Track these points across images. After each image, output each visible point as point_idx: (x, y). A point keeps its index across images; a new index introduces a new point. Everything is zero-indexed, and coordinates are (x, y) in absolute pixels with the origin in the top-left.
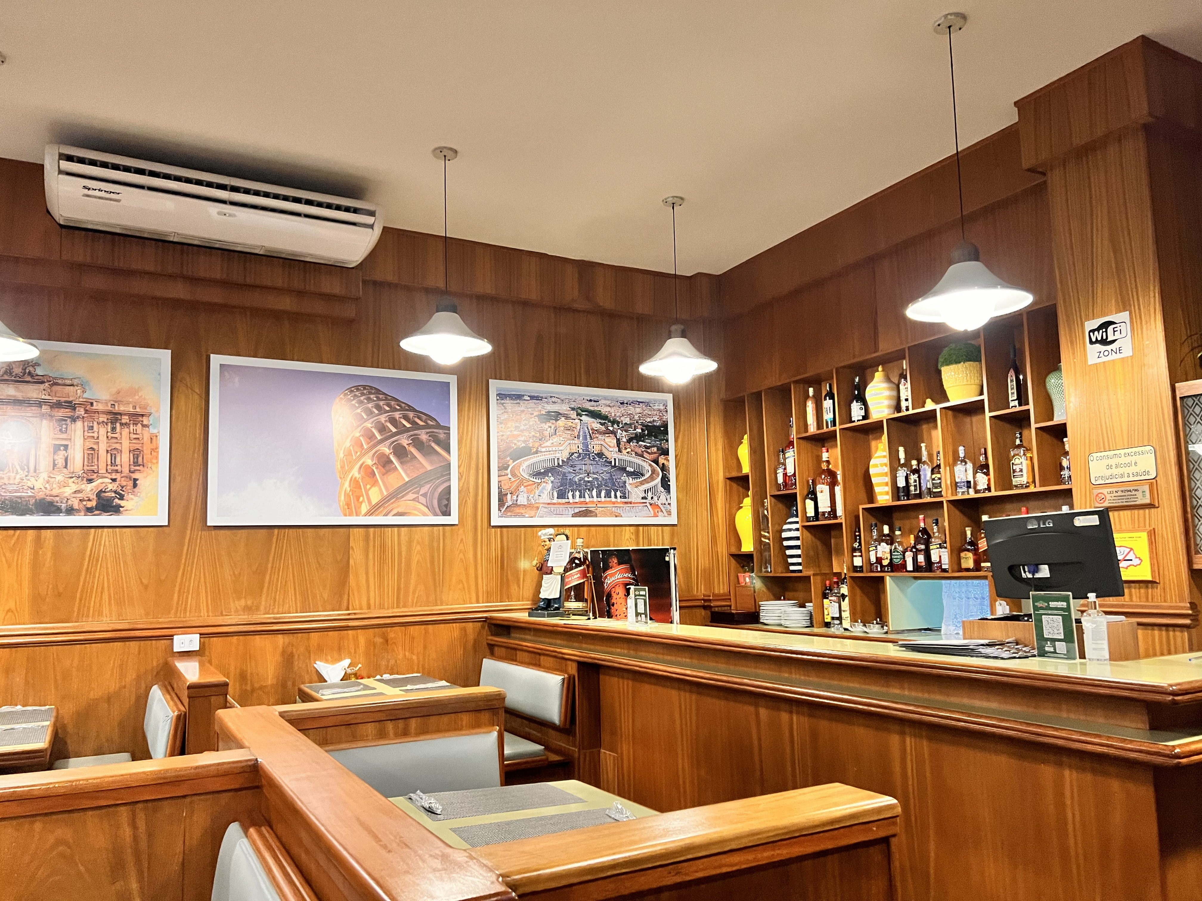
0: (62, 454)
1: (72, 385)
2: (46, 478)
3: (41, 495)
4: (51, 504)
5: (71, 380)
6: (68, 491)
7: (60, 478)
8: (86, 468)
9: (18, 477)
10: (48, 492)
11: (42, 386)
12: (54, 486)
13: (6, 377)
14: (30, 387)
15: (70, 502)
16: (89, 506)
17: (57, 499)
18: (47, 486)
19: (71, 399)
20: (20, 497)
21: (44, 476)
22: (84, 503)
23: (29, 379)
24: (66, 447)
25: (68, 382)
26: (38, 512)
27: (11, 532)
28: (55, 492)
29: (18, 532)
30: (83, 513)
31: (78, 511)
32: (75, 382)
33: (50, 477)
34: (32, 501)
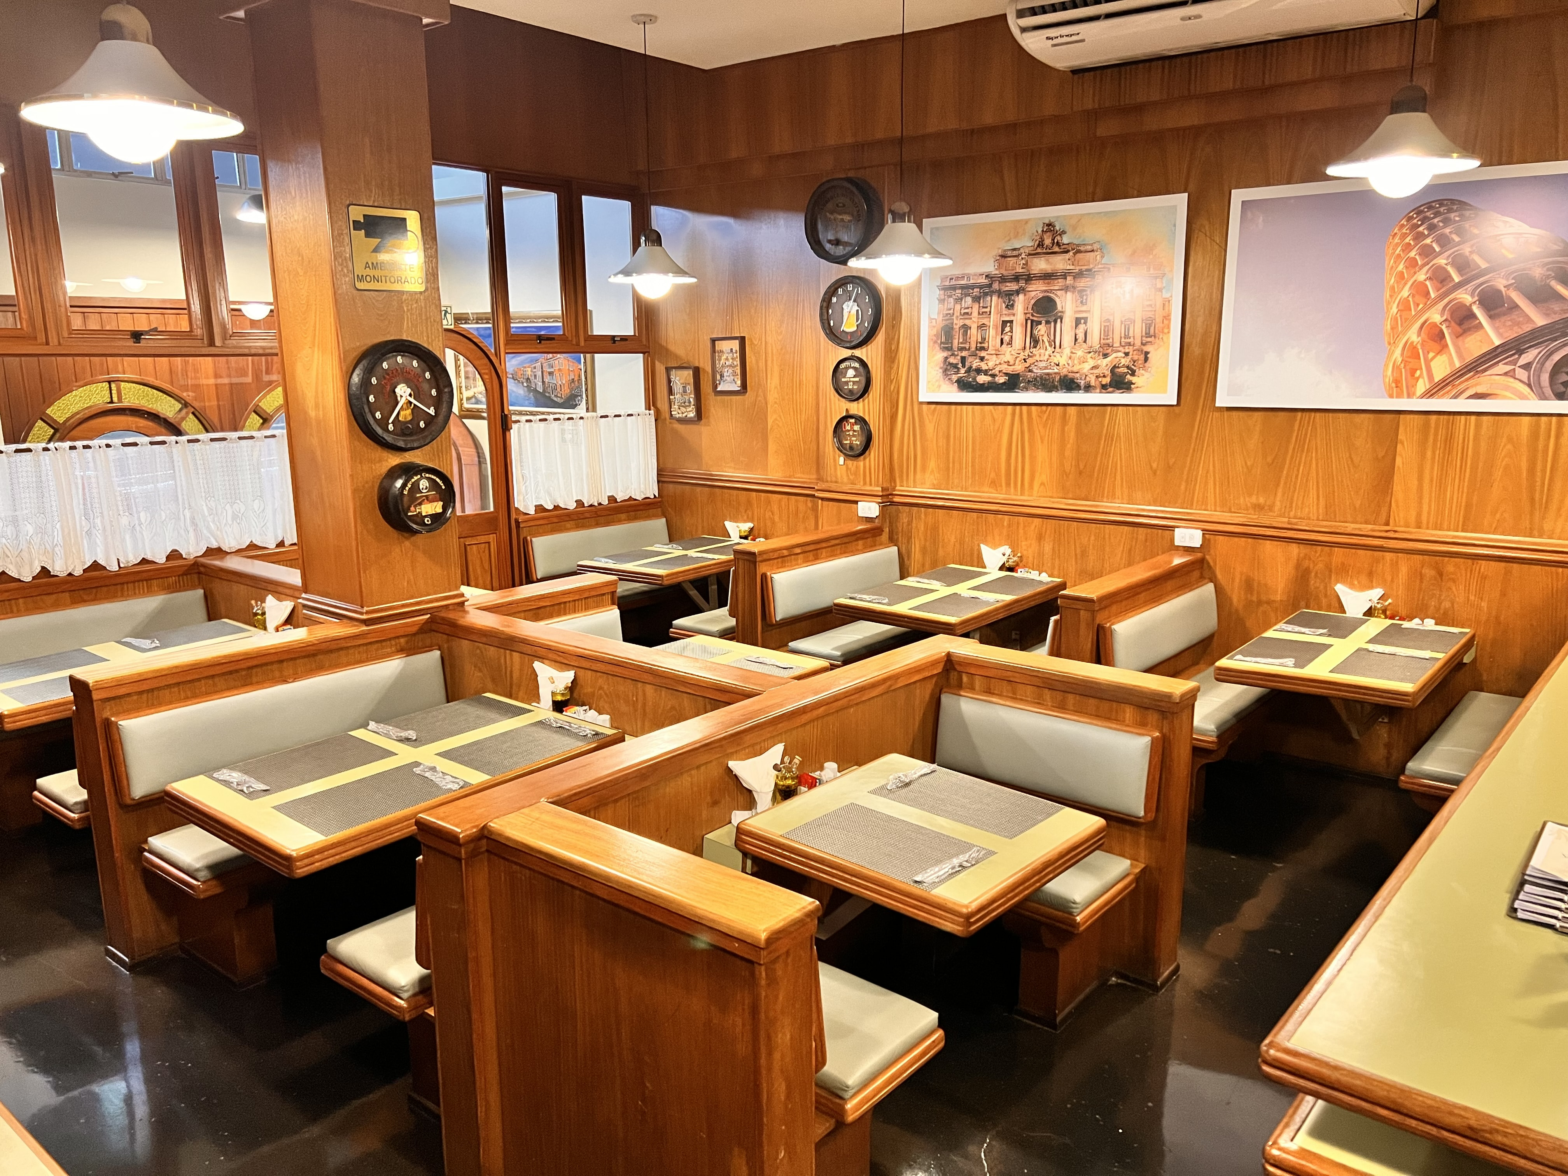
0: (1082, 327)
1: (1093, 251)
2: (1069, 354)
3: (1064, 372)
4: (1072, 381)
5: (1092, 245)
6: (1086, 367)
7: (1080, 353)
8: (1102, 341)
9: (1047, 353)
10: (1070, 369)
11: (1067, 256)
12: (1076, 362)
13: (1039, 250)
14: (1058, 258)
15: (1088, 379)
16: (1104, 383)
17: (1078, 375)
18: (1070, 362)
19: (1091, 266)
20: (1048, 374)
21: (1067, 351)
22: (1100, 379)
23: (1056, 249)
24: (1086, 319)
25: (1089, 248)
26: (1062, 389)
27: (1044, 408)
28: (1075, 369)
29: (1050, 408)
30: (1098, 390)
31: (1095, 387)
32: (1095, 247)
33: (1072, 353)
34: (1057, 378)
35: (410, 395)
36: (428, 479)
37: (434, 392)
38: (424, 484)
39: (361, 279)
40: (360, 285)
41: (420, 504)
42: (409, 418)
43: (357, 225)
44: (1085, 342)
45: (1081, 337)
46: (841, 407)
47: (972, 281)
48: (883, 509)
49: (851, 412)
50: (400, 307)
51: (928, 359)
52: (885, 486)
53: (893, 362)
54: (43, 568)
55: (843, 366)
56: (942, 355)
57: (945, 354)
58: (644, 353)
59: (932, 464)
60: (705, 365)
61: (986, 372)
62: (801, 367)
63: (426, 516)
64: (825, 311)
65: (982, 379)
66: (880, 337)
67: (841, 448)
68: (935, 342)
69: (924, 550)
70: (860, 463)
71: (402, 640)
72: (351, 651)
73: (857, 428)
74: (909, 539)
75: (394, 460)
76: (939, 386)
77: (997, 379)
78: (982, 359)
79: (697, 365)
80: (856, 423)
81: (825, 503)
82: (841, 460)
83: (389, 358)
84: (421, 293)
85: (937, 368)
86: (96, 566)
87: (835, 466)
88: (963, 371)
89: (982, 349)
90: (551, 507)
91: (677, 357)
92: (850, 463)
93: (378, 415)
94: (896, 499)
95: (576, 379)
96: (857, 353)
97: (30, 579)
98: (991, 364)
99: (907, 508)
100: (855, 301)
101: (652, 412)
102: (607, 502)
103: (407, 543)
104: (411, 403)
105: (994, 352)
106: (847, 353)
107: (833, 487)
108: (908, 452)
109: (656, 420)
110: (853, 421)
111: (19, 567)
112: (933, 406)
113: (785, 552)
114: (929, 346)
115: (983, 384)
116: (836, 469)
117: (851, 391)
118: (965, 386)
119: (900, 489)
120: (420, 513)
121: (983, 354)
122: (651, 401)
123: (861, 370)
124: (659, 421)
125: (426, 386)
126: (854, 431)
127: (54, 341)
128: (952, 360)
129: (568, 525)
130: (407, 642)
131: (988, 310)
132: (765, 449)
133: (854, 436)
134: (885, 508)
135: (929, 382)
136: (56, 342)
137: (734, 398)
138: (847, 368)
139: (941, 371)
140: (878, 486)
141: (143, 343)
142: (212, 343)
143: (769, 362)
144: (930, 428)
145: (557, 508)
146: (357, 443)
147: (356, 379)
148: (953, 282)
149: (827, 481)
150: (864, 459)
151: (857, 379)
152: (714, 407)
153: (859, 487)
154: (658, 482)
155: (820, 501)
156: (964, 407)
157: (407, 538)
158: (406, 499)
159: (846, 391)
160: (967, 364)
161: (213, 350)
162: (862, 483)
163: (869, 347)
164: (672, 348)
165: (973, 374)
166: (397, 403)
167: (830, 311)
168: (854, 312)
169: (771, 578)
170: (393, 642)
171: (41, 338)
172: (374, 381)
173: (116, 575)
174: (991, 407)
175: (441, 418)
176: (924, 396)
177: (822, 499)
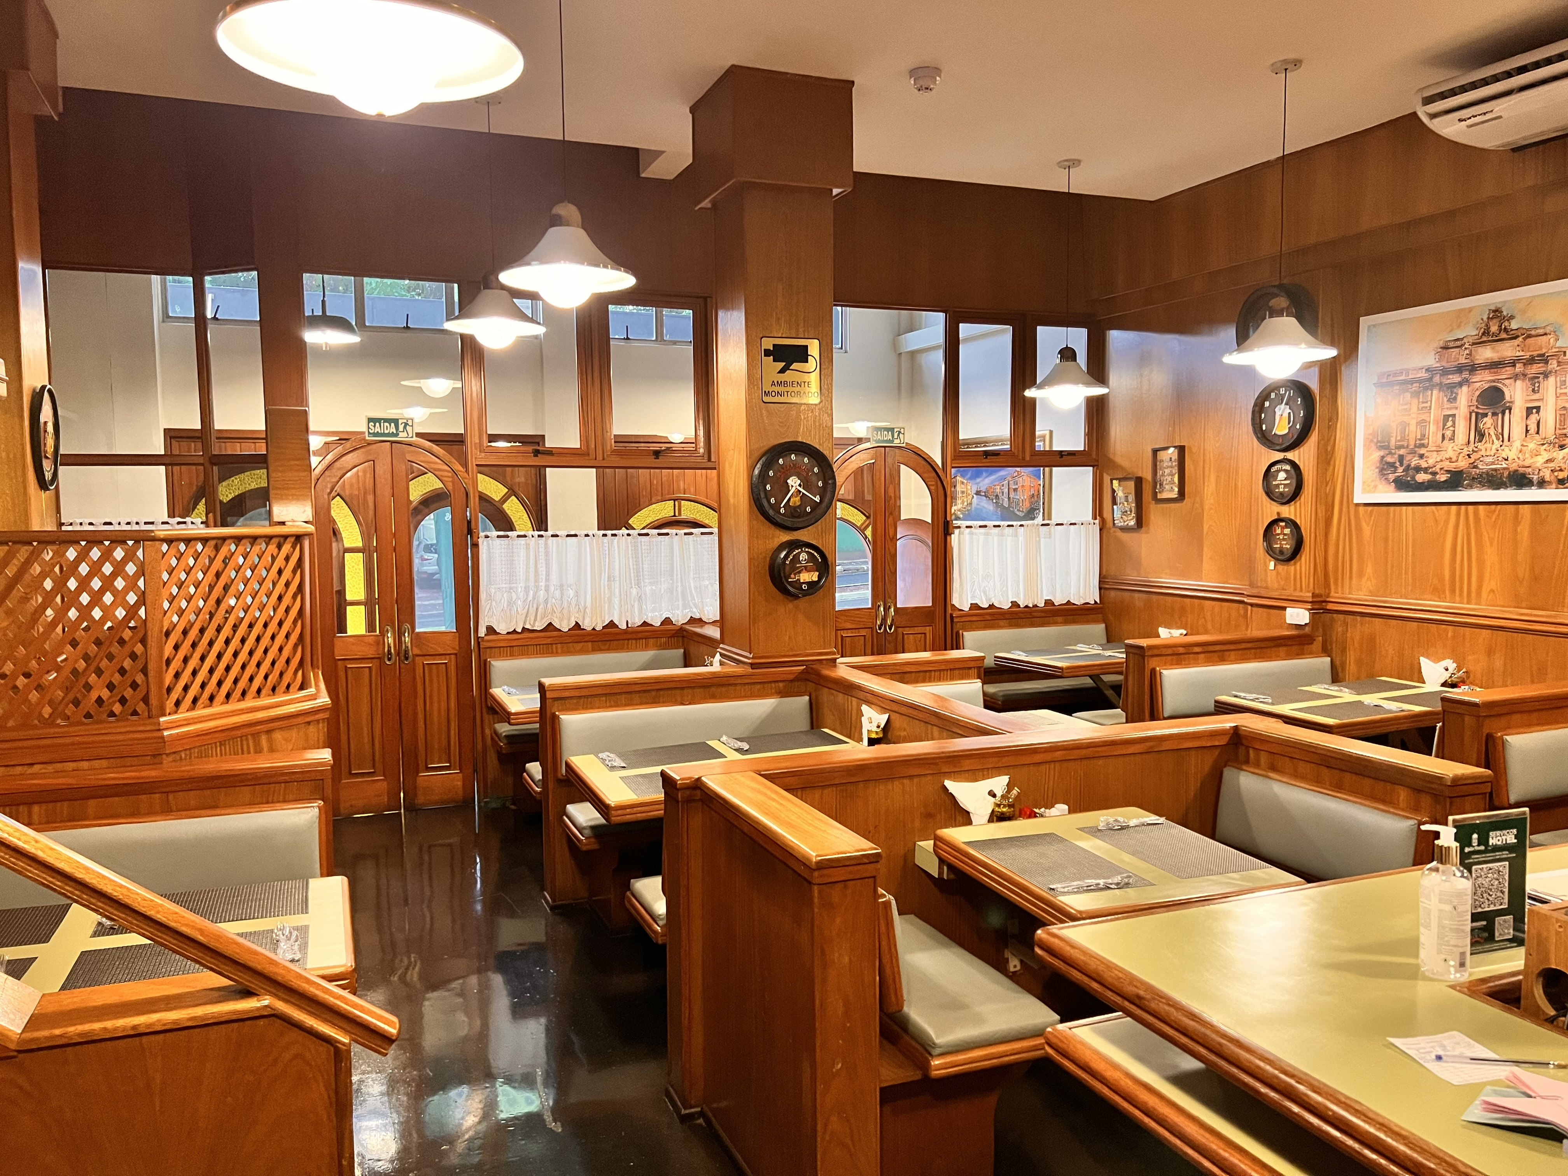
1: (1545, 334)
2: (1520, 447)
3: (1514, 467)
4: (1524, 476)
5: (1544, 328)
6: (1540, 461)
7: (1532, 446)
8: (1558, 432)
9: (1494, 447)
10: (1521, 463)
11: (1516, 342)
12: (1527, 455)
13: (1484, 339)
14: (1508, 344)
15: (1541, 474)
16: (1560, 477)
17: (1530, 470)
18: (1520, 455)
19: (1544, 351)
20: (1496, 470)
21: (1517, 444)
22: (1556, 474)
23: (1503, 335)
24: (1538, 409)
25: (1541, 331)
26: (1511, 486)
27: (1493, 507)
28: (1527, 463)
29: (1499, 507)
30: (1554, 486)
31: (1550, 483)
32: (1548, 330)
33: (1522, 445)
34: (1506, 474)
35: (800, 485)
36: (807, 552)
37: (820, 484)
38: (803, 556)
39: (767, 394)
40: (766, 399)
41: (800, 572)
42: (798, 504)
43: (767, 353)
44: (1538, 433)
45: (1533, 428)
46: (1271, 510)
47: (1411, 377)
48: (1313, 616)
49: (1283, 516)
50: (798, 416)
51: (1364, 459)
52: (1317, 592)
53: (1328, 464)
54: (577, 623)
55: (1273, 469)
56: (1377, 455)
57: (1382, 453)
58: (1093, 466)
59: (1369, 569)
60: (1148, 475)
61: (1425, 470)
62: (1237, 473)
63: (803, 583)
64: (1257, 415)
65: (1422, 477)
66: (1313, 438)
67: (1270, 551)
68: (1372, 441)
69: (1359, 662)
70: (1291, 568)
71: (781, 685)
72: (738, 688)
73: (1287, 531)
74: (1344, 650)
75: (785, 537)
76: (1375, 487)
77: (1438, 476)
78: (1421, 456)
79: (1140, 475)
80: (1286, 527)
81: (1255, 609)
82: (1272, 565)
83: (786, 456)
84: (816, 405)
85: (1373, 468)
86: (612, 624)
87: (1266, 570)
88: (1400, 470)
89: (1423, 446)
90: (985, 605)
91: (1122, 468)
92: (1280, 567)
93: (773, 500)
94: (1330, 606)
95: (1036, 493)
96: (1290, 455)
97: (566, 630)
98: (1431, 462)
99: (1341, 617)
100: (1286, 404)
101: (1097, 521)
102: (1043, 605)
103: (791, 606)
104: (800, 492)
105: (1434, 449)
106: (1279, 456)
107: (1263, 593)
108: (1343, 557)
109: (1100, 530)
110: (1283, 524)
111: (561, 620)
112: (1370, 508)
113: (1182, 650)
114: (1364, 446)
115: (1423, 483)
116: (1266, 574)
117: (1282, 494)
118: (1402, 485)
119: (1336, 595)
120: (799, 580)
121: (1422, 451)
122: (1098, 511)
123: (1293, 472)
124: (1105, 532)
125: (814, 478)
126: (1285, 535)
127: (600, 457)
128: (1389, 459)
129: (1002, 623)
130: (785, 687)
131: (1428, 405)
132: (1200, 556)
133: (1284, 539)
134: (1318, 616)
135: (1364, 482)
136: (601, 458)
137: (1173, 505)
138: (1278, 471)
139: (1377, 470)
140: (1309, 592)
141: (661, 458)
142: (709, 460)
143: (1207, 469)
144: (1367, 531)
145: (992, 606)
146: (755, 522)
147: (756, 472)
148: (1391, 379)
149: (1257, 587)
150: (1295, 564)
151: (1288, 482)
152: (1154, 513)
153: (1289, 593)
154: (1100, 589)
155: (1249, 607)
156: (1404, 508)
157: (791, 601)
158: (787, 568)
159: (1277, 495)
160: (1405, 463)
161: (710, 465)
162: (1292, 589)
163: (1302, 449)
164: (1119, 460)
165: (1411, 473)
166: (789, 491)
167: (1263, 415)
168: (1286, 415)
169: (1161, 673)
170: (773, 685)
171: (592, 455)
172: (771, 473)
173: (625, 632)
174: (1433, 508)
175: (824, 504)
176: (1359, 497)
177: (1252, 605)
